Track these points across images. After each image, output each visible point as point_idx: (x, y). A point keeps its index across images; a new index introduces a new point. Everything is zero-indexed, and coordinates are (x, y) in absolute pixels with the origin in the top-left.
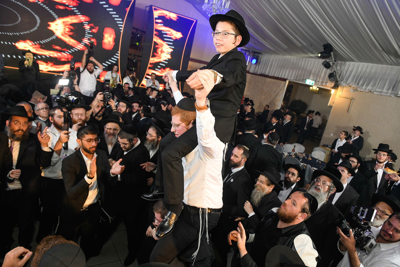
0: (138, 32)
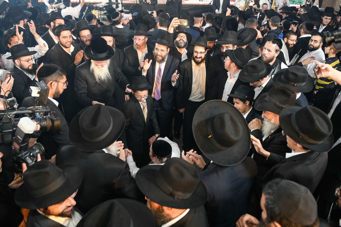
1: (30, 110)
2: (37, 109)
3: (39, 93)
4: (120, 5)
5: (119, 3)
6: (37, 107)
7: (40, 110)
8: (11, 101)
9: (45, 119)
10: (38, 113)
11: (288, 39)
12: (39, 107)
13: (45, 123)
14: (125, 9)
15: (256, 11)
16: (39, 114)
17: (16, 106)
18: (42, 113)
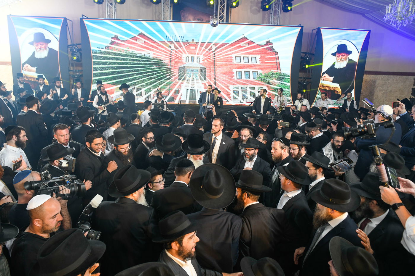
0: (307, 55)
1: (61, 178)
2: (66, 177)
3: (67, 163)
4: (165, 106)
5: (165, 104)
6: (66, 175)
7: (68, 177)
8: (45, 174)
9: (73, 186)
10: (67, 180)
11: (334, 140)
12: (67, 175)
13: (74, 188)
14: (169, 109)
15: (295, 112)
16: (69, 180)
17: (49, 176)
18: (70, 180)
